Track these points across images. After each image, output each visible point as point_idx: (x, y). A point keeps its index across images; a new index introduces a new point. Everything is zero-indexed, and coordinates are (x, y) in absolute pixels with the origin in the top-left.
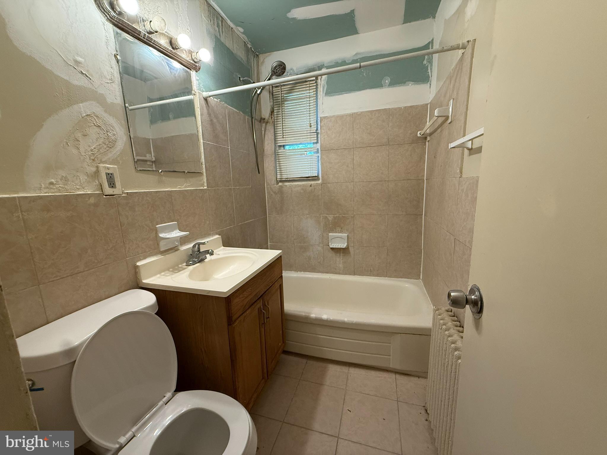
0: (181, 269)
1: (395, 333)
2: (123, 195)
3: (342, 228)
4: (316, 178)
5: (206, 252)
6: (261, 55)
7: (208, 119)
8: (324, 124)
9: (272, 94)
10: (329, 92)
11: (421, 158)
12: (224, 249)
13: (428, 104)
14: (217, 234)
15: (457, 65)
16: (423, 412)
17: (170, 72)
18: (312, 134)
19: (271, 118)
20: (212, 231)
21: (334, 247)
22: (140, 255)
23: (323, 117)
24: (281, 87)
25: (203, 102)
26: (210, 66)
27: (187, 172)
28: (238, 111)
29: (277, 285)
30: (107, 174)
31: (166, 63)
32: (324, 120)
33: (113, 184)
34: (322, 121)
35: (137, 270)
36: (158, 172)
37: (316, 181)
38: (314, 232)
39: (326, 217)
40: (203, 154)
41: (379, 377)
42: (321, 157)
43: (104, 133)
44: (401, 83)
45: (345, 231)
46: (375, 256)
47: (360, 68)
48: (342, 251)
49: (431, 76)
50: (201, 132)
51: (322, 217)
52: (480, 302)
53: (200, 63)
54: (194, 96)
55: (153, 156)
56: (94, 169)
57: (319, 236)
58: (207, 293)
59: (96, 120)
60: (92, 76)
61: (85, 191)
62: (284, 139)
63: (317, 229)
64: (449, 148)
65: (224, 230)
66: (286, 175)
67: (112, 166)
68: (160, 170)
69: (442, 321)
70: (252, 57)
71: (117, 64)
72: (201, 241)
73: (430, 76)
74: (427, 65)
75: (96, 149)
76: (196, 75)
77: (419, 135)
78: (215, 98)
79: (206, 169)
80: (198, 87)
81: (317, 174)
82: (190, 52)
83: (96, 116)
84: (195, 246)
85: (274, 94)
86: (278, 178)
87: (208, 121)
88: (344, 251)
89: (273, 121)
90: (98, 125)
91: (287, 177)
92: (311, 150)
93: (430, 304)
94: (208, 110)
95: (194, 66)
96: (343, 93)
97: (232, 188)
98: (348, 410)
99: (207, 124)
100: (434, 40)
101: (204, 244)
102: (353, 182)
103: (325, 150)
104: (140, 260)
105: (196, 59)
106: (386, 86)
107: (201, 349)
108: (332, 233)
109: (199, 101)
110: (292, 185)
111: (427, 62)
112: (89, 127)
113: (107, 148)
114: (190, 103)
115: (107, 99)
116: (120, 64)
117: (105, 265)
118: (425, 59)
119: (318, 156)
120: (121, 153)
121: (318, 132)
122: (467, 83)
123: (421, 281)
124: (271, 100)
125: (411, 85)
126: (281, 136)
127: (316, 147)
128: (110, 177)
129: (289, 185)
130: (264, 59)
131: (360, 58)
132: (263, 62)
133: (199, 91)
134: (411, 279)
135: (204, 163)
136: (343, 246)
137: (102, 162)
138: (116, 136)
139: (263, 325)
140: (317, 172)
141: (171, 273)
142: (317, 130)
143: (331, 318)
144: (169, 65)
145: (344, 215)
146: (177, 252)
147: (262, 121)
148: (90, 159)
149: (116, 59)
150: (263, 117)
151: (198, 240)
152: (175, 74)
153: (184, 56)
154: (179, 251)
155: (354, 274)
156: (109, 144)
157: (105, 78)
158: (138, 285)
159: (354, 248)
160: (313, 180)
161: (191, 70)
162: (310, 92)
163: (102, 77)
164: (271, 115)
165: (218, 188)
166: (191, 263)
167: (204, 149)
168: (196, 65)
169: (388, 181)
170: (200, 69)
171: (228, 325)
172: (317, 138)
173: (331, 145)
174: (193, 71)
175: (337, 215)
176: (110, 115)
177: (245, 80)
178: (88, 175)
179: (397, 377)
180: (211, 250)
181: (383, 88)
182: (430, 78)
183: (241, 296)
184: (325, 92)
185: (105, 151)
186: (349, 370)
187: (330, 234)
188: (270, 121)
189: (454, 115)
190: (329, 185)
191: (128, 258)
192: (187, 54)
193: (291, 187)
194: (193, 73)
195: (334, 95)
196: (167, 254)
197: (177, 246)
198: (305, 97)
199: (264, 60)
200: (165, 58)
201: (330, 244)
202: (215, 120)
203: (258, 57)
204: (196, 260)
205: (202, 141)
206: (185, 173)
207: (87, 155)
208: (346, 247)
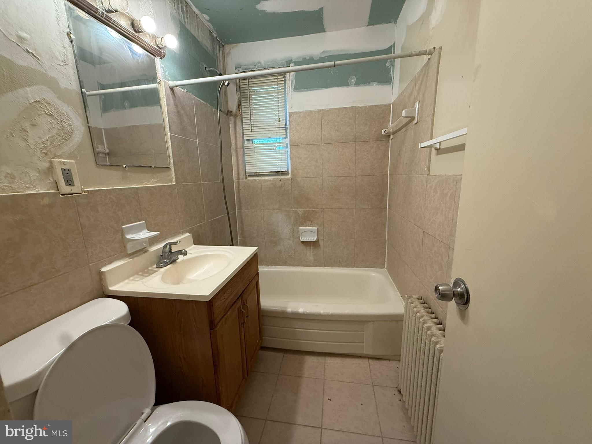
0: (151, 272)
1: (369, 321)
2: (83, 194)
3: (312, 222)
4: (285, 173)
5: (179, 252)
6: (227, 45)
7: (175, 111)
8: (293, 119)
9: (238, 87)
10: (298, 88)
11: (385, 155)
12: (194, 248)
13: (391, 104)
14: (187, 232)
15: (422, 70)
16: (397, 393)
17: (133, 58)
18: (281, 129)
19: (238, 111)
20: (182, 229)
21: (305, 240)
22: (105, 259)
23: (292, 112)
24: (248, 80)
25: (169, 92)
26: (176, 53)
27: (153, 167)
28: (205, 103)
29: (254, 283)
30: (64, 170)
31: (127, 47)
32: (292, 115)
33: (71, 181)
34: (291, 117)
35: (102, 277)
36: (121, 167)
37: (286, 176)
38: (285, 226)
39: (297, 212)
40: (171, 148)
41: (354, 364)
42: (291, 152)
43: (58, 123)
44: (366, 83)
45: (315, 224)
46: (344, 248)
47: (335, 66)
48: (312, 245)
49: (394, 78)
50: (168, 124)
51: (292, 211)
52: (466, 295)
53: (165, 50)
54: (160, 85)
55: (106, 147)
56: (46, 165)
57: (290, 230)
58: (187, 298)
59: (47, 108)
60: (40, 56)
61: (37, 190)
62: (253, 133)
63: (288, 223)
64: (420, 147)
65: (194, 227)
66: (255, 170)
67: (68, 161)
68: (124, 165)
69: (415, 309)
70: (217, 46)
71: (71, 44)
72: (171, 240)
73: (392, 78)
74: (389, 67)
75: (49, 141)
76: (161, 63)
77: (383, 133)
78: (181, 88)
79: (174, 163)
80: (163, 75)
81: (286, 168)
82: (154, 37)
83: (47, 103)
84: (166, 247)
85: (241, 86)
86: (246, 172)
87: (175, 112)
88: (314, 244)
89: (240, 115)
90: (49, 114)
91: (256, 172)
92: (280, 144)
93: (397, 291)
94: (175, 101)
95: (159, 53)
96: (312, 89)
97: (202, 183)
98: (328, 399)
99: (174, 116)
100: (396, 44)
101: (176, 243)
102: (322, 177)
103: (294, 145)
104: (105, 265)
105: (161, 45)
106: (352, 84)
107: (180, 357)
108: (303, 227)
109: (165, 91)
110: (262, 180)
111: (390, 65)
112: (39, 115)
113: (62, 141)
114: (155, 93)
115: (60, 84)
116: (74, 44)
117: (64, 273)
118: (388, 62)
119: (288, 151)
120: (79, 146)
121: (287, 127)
122: (434, 87)
123: (386, 269)
124: (238, 93)
125: (376, 85)
126: (250, 129)
127: (285, 142)
128: (67, 173)
129: (258, 179)
130: (230, 49)
131: (327, 56)
132: (229, 53)
133: (165, 79)
134: (377, 268)
135: (172, 157)
136: (313, 239)
137: (55, 156)
138: (72, 126)
139: (243, 325)
140: (286, 166)
141: (142, 277)
142: (286, 125)
143: (308, 312)
144: (131, 50)
145: (313, 209)
146: (146, 254)
147: (229, 114)
148: (41, 153)
149: (69, 38)
150: (230, 109)
151: (168, 239)
152: (138, 60)
153: (147, 40)
154: (148, 253)
155: (324, 266)
156: (64, 136)
157: (57, 59)
158: (103, 292)
159: (323, 241)
160: (283, 175)
161: (155, 56)
162: (278, 86)
163: (53, 58)
164: (239, 108)
165: (187, 183)
166: (162, 265)
167: (171, 142)
168: (161, 52)
169: (355, 176)
170: (165, 56)
171: (210, 329)
172: (286, 133)
173: (300, 140)
174: (157, 58)
175: (307, 209)
176: (64, 102)
177: (211, 70)
178: (39, 171)
179: (370, 362)
180: (184, 250)
181: (349, 87)
182: (392, 80)
183: (223, 298)
184: (293, 88)
185: (60, 144)
186: (325, 360)
187: (300, 228)
188: (238, 114)
189: (420, 116)
190: (299, 180)
191: (91, 264)
192: (150, 39)
193: (260, 181)
194: (157, 60)
195: (302, 91)
196: (135, 257)
197: (146, 247)
198: (274, 91)
199: (229, 51)
200: (126, 41)
201: (300, 237)
202: (182, 112)
203: (224, 47)
204: (167, 261)
205: (170, 134)
206: (152, 168)
207: (37, 149)
208: (316, 240)
